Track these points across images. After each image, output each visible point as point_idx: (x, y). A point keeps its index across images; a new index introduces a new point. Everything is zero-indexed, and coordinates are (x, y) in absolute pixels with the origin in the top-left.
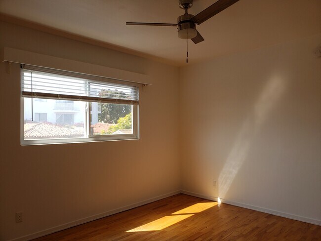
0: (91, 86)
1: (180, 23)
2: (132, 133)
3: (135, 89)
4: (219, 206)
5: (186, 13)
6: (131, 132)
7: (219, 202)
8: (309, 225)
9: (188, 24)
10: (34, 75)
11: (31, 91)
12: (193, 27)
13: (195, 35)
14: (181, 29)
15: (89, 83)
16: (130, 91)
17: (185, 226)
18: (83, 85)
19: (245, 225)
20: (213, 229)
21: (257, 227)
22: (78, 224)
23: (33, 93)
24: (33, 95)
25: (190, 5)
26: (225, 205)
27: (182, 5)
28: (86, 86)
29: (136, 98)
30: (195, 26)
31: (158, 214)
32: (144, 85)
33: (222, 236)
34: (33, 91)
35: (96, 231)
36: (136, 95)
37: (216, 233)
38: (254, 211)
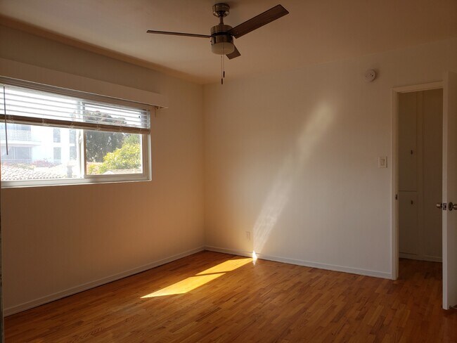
0: (86, 108)
1: (214, 35)
2: (142, 172)
3: (145, 113)
4: (254, 263)
5: (222, 23)
6: (140, 170)
7: (255, 257)
8: (356, 276)
9: (224, 36)
10: (7, 91)
11: (3, 113)
12: (230, 40)
13: (232, 51)
14: (215, 42)
15: (84, 104)
16: (138, 116)
17: (215, 287)
18: (75, 107)
19: (286, 281)
20: (248, 287)
21: (299, 283)
22: (71, 293)
23: (7, 115)
24: (7, 119)
25: (227, 12)
26: (261, 261)
27: (217, 12)
28: (79, 108)
29: (146, 125)
30: (232, 39)
31: (178, 276)
32: (157, 107)
33: (260, 294)
34: (7, 113)
35: (100, 299)
36: (146, 121)
37: (252, 291)
38: (296, 265)
